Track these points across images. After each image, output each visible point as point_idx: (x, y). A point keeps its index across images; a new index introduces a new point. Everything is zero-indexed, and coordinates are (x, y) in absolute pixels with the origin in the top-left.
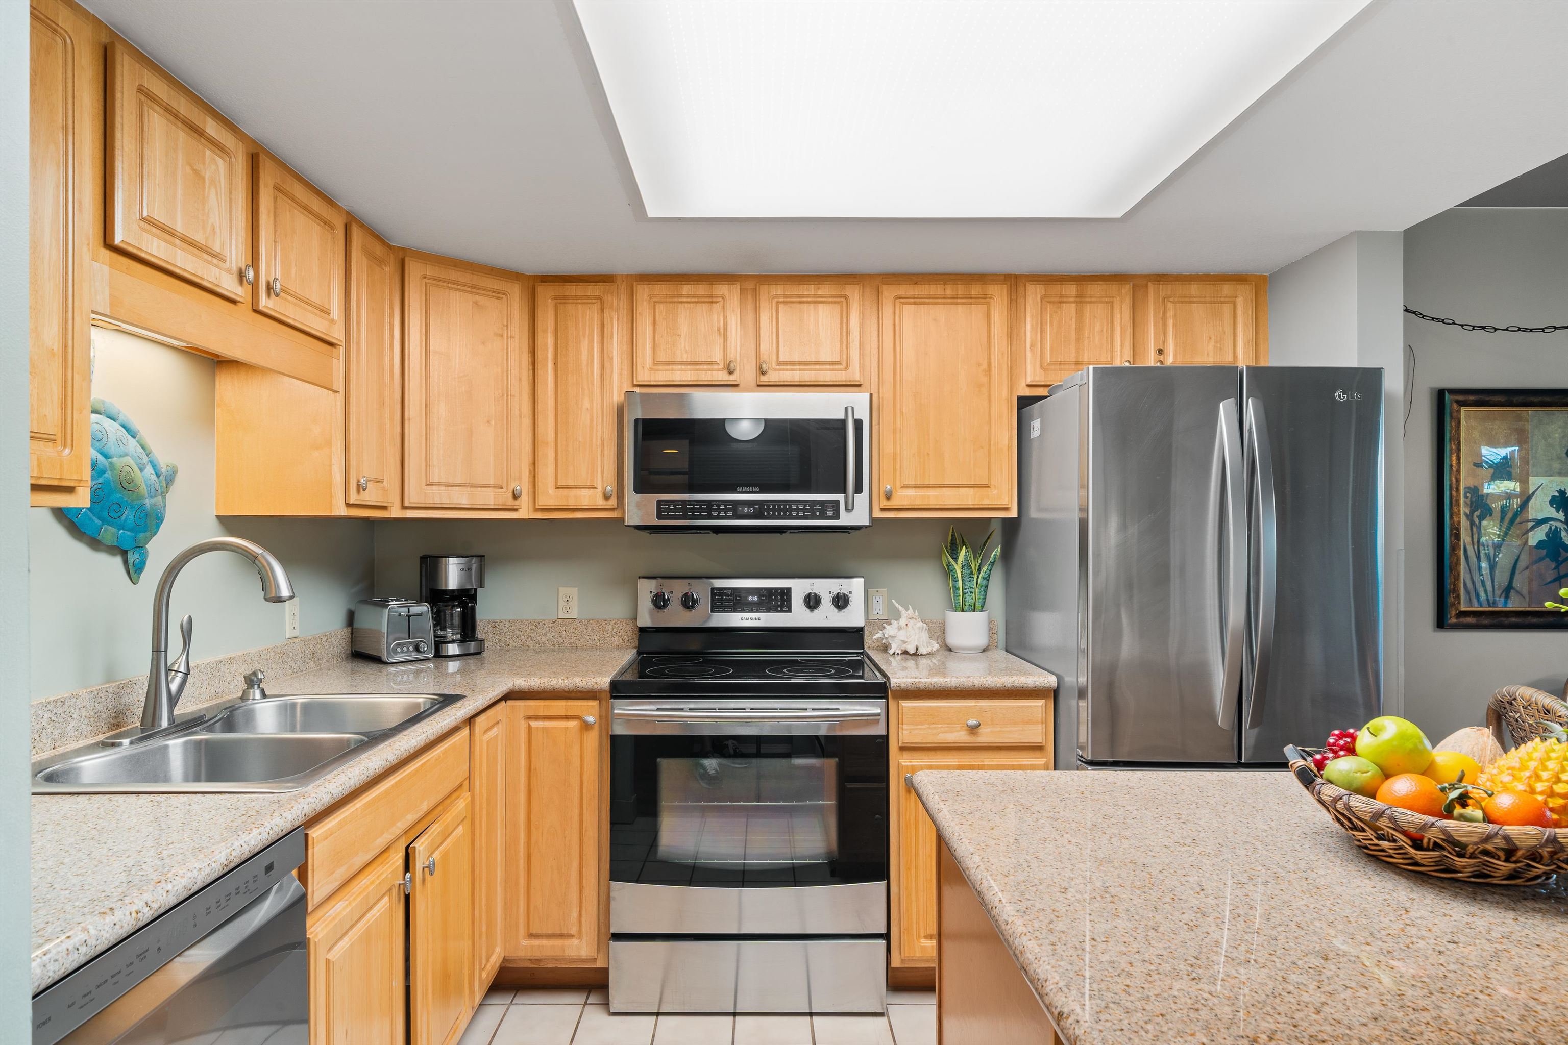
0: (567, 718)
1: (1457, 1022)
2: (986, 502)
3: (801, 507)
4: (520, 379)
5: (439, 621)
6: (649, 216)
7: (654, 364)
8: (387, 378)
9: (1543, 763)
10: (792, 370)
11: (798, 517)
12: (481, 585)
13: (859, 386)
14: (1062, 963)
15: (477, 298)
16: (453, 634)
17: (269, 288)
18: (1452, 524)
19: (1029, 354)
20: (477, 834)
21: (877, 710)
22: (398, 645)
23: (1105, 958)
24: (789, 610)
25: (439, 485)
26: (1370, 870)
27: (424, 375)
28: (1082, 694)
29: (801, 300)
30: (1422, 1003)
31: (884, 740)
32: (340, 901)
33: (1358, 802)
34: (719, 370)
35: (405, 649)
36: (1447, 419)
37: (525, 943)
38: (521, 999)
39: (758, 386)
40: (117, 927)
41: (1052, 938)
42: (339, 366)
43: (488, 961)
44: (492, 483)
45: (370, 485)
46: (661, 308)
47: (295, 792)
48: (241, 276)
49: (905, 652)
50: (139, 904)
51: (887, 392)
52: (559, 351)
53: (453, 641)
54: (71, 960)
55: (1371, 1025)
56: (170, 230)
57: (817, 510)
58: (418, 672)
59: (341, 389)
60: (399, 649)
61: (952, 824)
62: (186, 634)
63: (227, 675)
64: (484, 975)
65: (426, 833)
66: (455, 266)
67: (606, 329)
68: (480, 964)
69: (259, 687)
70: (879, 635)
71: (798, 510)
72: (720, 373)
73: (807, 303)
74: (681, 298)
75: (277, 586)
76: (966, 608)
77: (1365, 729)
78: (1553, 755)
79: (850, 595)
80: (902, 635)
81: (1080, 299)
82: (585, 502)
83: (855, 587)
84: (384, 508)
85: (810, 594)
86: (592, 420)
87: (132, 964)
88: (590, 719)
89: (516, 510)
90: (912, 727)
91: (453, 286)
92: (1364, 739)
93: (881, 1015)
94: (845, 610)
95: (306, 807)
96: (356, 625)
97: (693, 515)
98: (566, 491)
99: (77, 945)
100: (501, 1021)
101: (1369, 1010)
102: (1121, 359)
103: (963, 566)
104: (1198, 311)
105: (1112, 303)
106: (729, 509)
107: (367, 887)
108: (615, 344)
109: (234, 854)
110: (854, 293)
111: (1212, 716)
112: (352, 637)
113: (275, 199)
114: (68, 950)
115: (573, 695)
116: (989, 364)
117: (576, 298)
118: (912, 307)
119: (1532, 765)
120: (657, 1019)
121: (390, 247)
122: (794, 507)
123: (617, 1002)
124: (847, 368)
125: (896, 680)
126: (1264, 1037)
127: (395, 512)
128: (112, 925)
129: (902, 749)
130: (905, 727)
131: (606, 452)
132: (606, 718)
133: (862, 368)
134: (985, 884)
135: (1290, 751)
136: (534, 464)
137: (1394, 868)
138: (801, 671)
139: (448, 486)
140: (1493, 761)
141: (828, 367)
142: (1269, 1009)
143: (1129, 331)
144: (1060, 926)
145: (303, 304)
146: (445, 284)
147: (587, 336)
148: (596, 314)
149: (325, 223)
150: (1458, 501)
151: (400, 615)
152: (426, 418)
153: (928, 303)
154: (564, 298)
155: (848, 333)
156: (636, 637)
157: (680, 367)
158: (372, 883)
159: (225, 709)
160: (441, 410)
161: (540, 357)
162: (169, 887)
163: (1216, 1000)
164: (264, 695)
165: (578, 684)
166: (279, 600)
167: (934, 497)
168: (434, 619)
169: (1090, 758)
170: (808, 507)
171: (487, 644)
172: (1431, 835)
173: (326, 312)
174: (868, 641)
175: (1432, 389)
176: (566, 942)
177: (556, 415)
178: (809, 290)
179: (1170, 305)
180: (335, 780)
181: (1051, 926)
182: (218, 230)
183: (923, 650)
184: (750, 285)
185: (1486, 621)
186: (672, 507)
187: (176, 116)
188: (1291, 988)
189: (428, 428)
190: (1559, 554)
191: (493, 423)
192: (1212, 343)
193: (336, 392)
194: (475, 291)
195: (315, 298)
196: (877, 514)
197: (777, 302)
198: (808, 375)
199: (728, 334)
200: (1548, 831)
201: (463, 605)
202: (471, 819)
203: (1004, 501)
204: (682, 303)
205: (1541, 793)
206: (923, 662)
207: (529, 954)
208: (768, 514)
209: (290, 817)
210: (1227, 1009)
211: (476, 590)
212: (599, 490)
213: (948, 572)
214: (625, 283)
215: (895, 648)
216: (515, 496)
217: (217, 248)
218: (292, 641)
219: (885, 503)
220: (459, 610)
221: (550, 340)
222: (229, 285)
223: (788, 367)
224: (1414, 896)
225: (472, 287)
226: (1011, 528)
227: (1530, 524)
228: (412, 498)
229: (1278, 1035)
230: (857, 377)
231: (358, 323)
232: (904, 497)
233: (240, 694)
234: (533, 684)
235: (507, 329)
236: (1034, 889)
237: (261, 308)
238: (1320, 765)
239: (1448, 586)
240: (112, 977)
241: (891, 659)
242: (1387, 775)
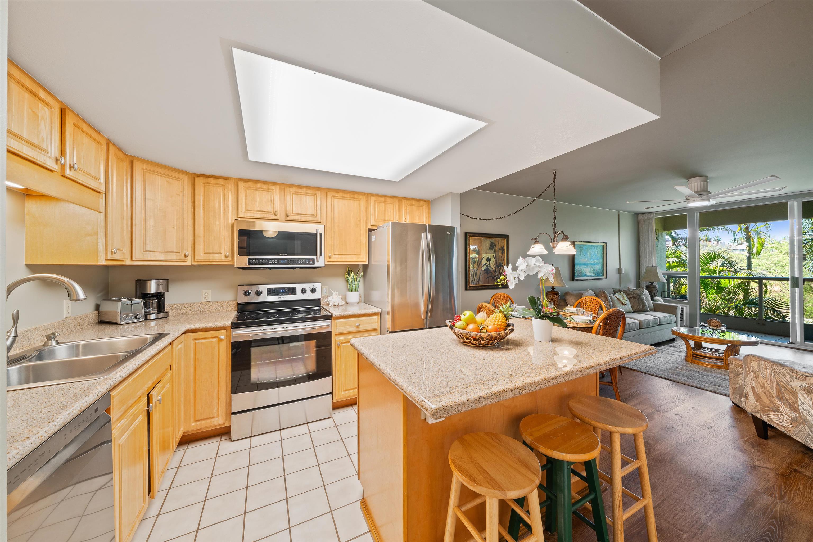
0: (212, 338)
1: (488, 375)
2: (359, 259)
3: (302, 260)
4: (188, 212)
5: (146, 306)
6: (249, 160)
7: (246, 210)
8: (125, 208)
9: (496, 318)
10: (298, 216)
11: (300, 264)
12: (167, 291)
13: (320, 222)
14: (407, 380)
15: (168, 179)
16: (153, 311)
17: (71, 167)
18: (468, 265)
19: (371, 216)
20: (174, 386)
21: (329, 324)
22: (126, 316)
23: (416, 377)
24: (296, 294)
25: (150, 251)
26: (465, 347)
27: (142, 207)
28: (388, 313)
29: (301, 194)
30: (482, 373)
31: (330, 333)
32: (122, 420)
33: (463, 331)
34: (271, 214)
35: (130, 318)
36: (467, 239)
37: (193, 424)
38: (191, 446)
39: (286, 220)
40: (33, 444)
41: (402, 375)
42: (102, 202)
43: (178, 434)
44: (175, 251)
45: (118, 251)
46: (249, 191)
47: (103, 378)
48: (57, 160)
49: (335, 305)
50: (42, 433)
51: (329, 225)
52: (206, 203)
53: (153, 313)
54: (12, 462)
55: (474, 379)
56: (20, 136)
57: (307, 262)
58: (136, 328)
59: (103, 212)
60: (127, 318)
61: (367, 352)
62: (15, 318)
63: (32, 336)
64: (177, 439)
65: (156, 388)
66: (158, 166)
67: (226, 197)
68: (176, 436)
69: (55, 339)
70: (326, 300)
71: (300, 262)
72: (272, 215)
73: (303, 195)
74: (257, 188)
75: (77, 294)
76: (353, 291)
77: (463, 315)
78: (497, 316)
79: (316, 289)
80: (333, 300)
81: (385, 202)
82: (217, 259)
83: (317, 286)
84: (122, 261)
85: (303, 289)
86: (220, 229)
87: (37, 460)
88: (222, 337)
89: (186, 261)
90: (339, 328)
91: (157, 174)
92: (463, 317)
93: (330, 418)
94: (315, 293)
95: (112, 383)
96: (100, 310)
97: (262, 263)
98: (209, 255)
99: (14, 456)
100: (183, 456)
101: (473, 376)
102: (396, 221)
103: (352, 278)
104: (415, 208)
105: (393, 204)
106: (276, 262)
107: (134, 412)
108: (230, 202)
109: (83, 405)
110: (319, 193)
111: (421, 316)
112: (98, 315)
113: (74, 129)
114: (9, 458)
115: (215, 329)
116: (360, 219)
117: (213, 184)
118: (337, 199)
119: (494, 319)
120: (251, 438)
121: (126, 155)
122: (299, 260)
123: (234, 437)
124: (316, 217)
125: (334, 314)
126: (454, 386)
127: (128, 262)
128: (30, 444)
129: (336, 335)
130: (337, 328)
131: (226, 241)
132: (228, 336)
133: (321, 217)
134: (381, 365)
135: (447, 321)
136: (194, 244)
137: (469, 346)
138: (302, 314)
139: (154, 252)
140: (487, 319)
141: (310, 216)
142: (454, 381)
143: (398, 212)
144: (403, 372)
145: (86, 175)
146: (153, 173)
147: (218, 199)
148: (222, 190)
149: (97, 142)
150: (469, 259)
151: (127, 304)
152: (144, 224)
153: (342, 199)
154: (208, 183)
155: (317, 206)
156: (236, 307)
157: (256, 212)
158: (136, 410)
159: (36, 351)
160: (151, 222)
161: (197, 204)
162: (55, 423)
163: (443, 381)
164: (58, 343)
165: (217, 325)
166: (78, 300)
167: (344, 258)
168: (144, 305)
169: (391, 331)
170: (304, 261)
171: (170, 314)
172: (478, 337)
173: (97, 179)
174: (322, 303)
175: (464, 232)
176: (212, 420)
177: (204, 226)
178: (304, 191)
179: (408, 206)
180: (122, 371)
181: (401, 372)
182: (45, 139)
183: (340, 304)
184: (283, 187)
185: (475, 288)
186: (254, 260)
187: (23, 86)
188: (457, 375)
189: (144, 229)
190: (488, 272)
191: (175, 228)
192: (418, 217)
193: (101, 212)
194: (167, 176)
195: (92, 173)
196: (327, 263)
197: (292, 194)
198: (304, 218)
199: (275, 202)
200: (498, 333)
201: (159, 299)
202: (172, 380)
203: (364, 259)
204: (257, 190)
205: (496, 325)
206: (340, 308)
207: (195, 428)
208: (290, 263)
209: (106, 388)
210: (446, 383)
211: (164, 293)
212: (223, 254)
213: (347, 280)
214: (234, 181)
215: (331, 304)
216: (185, 256)
217: (45, 147)
218: (68, 318)
219: (329, 259)
220: (156, 301)
221: (202, 198)
222: (51, 164)
223: (296, 215)
224: (475, 351)
225: (166, 175)
226: (366, 267)
227: (483, 265)
228: (137, 255)
229: (457, 386)
230: (320, 220)
231: (112, 184)
232: (335, 258)
233: (43, 343)
234: (197, 326)
235: (182, 193)
236: (394, 364)
237: (66, 175)
238: (454, 324)
239: (468, 280)
240: (28, 467)
241: (330, 308)
242: (468, 325)
